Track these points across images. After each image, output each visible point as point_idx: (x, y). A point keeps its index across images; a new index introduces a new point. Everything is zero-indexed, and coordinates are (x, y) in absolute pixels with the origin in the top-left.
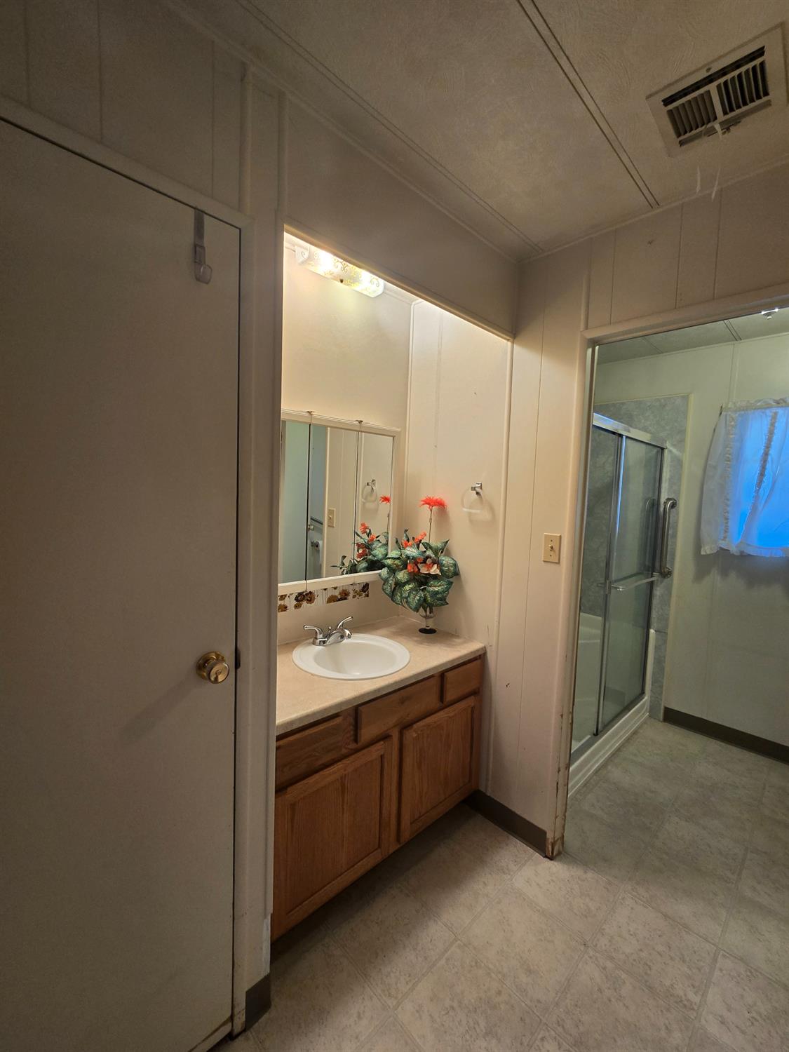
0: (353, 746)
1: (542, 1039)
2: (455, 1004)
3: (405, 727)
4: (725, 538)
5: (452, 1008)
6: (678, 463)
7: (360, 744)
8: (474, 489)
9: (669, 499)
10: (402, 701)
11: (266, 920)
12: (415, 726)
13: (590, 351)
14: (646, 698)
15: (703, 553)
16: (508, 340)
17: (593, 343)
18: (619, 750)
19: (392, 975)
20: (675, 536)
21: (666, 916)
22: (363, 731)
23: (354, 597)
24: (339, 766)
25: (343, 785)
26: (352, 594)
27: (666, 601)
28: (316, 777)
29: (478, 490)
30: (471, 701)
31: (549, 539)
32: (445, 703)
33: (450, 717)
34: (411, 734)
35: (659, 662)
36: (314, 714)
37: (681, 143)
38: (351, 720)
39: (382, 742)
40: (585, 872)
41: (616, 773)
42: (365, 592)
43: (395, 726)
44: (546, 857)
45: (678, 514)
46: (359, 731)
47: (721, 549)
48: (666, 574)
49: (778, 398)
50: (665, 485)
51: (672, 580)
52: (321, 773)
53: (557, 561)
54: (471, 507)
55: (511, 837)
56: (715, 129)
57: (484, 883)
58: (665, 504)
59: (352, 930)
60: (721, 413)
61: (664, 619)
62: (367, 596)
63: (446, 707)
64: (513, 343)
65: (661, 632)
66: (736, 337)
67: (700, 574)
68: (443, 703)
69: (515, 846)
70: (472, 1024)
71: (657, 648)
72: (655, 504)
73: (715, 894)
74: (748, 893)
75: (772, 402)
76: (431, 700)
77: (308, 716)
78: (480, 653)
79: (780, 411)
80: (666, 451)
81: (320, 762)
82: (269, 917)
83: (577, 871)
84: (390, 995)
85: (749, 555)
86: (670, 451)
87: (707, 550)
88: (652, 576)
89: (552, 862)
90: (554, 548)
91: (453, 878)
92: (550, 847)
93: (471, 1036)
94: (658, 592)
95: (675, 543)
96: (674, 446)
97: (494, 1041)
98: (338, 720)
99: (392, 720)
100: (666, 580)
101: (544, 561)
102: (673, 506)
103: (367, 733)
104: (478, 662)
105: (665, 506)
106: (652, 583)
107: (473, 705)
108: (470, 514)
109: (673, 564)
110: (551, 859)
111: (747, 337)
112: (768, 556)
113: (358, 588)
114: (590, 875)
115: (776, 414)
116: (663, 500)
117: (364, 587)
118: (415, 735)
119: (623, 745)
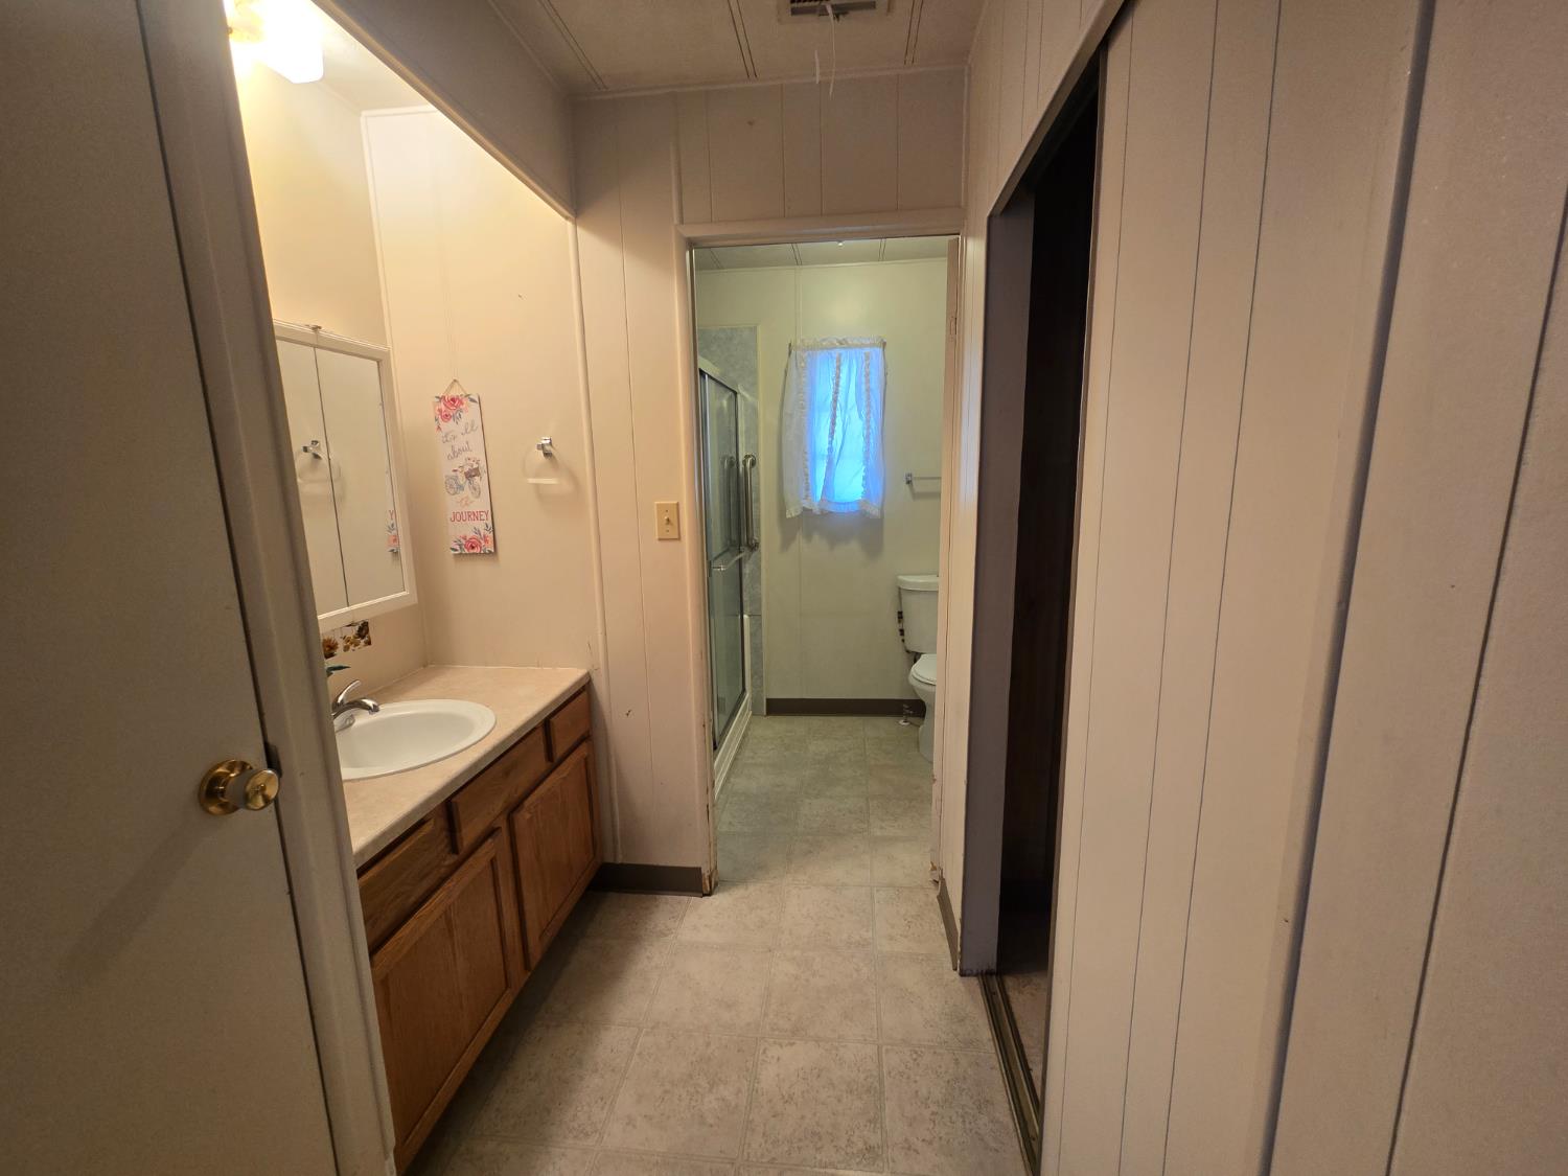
0: (451, 860)
1: (764, 1052)
2: (668, 1087)
3: (514, 808)
4: (807, 496)
5: (666, 1092)
6: (753, 411)
7: (461, 853)
8: (542, 447)
9: (747, 457)
10: (507, 773)
11: (387, 1162)
12: (527, 803)
13: (688, 253)
14: (748, 695)
15: (788, 516)
16: (567, 218)
17: (691, 244)
18: (735, 759)
19: (579, 1114)
20: (758, 500)
21: (827, 886)
22: (464, 831)
23: (346, 649)
24: (440, 895)
25: (449, 921)
26: (341, 644)
27: (756, 578)
28: (412, 923)
29: (548, 448)
30: (583, 750)
31: (663, 509)
32: (556, 761)
33: (564, 778)
34: (523, 816)
35: (757, 650)
36: (392, 828)
37: (794, 12)
38: (442, 822)
39: (490, 840)
40: (747, 889)
41: (740, 783)
42: (363, 637)
43: (500, 814)
44: (704, 895)
45: (758, 473)
46: (458, 834)
47: (805, 509)
48: (754, 547)
49: (841, 339)
50: (742, 439)
51: (760, 553)
52: (418, 914)
53: (677, 537)
54: (537, 475)
55: (657, 896)
56: (826, 10)
57: (648, 957)
58: (745, 462)
59: (498, 1110)
60: (790, 353)
61: (757, 600)
62: (369, 643)
63: (557, 767)
64: (575, 224)
65: (756, 616)
66: (798, 261)
67: (787, 542)
68: (553, 762)
69: (666, 903)
70: (692, 1090)
71: (752, 635)
72: (733, 463)
73: (856, 847)
74: (878, 833)
75: (835, 342)
76: (539, 763)
77: (384, 835)
78: (584, 682)
79: (843, 351)
80: (739, 396)
81: (413, 899)
82: (392, 1155)
83: (738, 892)
84: (587, 1135)
85: (831, 512)
86: (743, 396)
87: (792, 512)
88: (740, 552)
89: (713, 897)
90: (671, 520)
91: (606, 975)
92: (707, 882)
93: (697, 1101)
94: (747, 570)
95: (758, 508)
96: (746, 389)
97: (722, 1087)
98: (427, 828)
99: (498, 805)
100: (755, 554)
101: (660, 539)
102: (753, 463)
103: (468, 834)
104: (584, 694)
105: (745, 465)
106: (740, 560)
107: (586, 753)
108: (537, 486)
109: (759, 536)
110: (709, 894)
111: (807, 264)
112: (846, 511)
113: (352, 632)
114: (752, 888)
115: (840, 355)
116: (741, 459)
117: (360, 629)
118: (528, 816)
119: (737, 754)
